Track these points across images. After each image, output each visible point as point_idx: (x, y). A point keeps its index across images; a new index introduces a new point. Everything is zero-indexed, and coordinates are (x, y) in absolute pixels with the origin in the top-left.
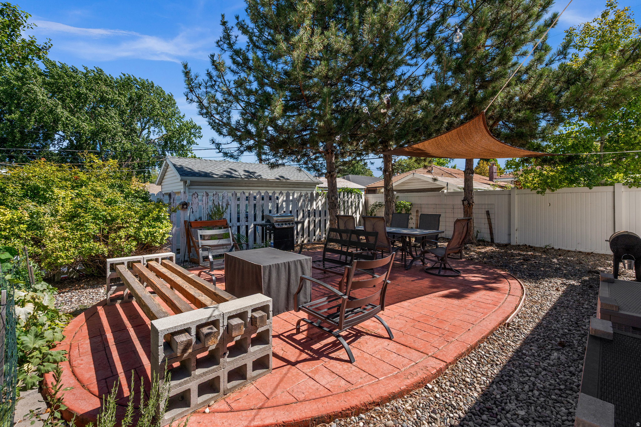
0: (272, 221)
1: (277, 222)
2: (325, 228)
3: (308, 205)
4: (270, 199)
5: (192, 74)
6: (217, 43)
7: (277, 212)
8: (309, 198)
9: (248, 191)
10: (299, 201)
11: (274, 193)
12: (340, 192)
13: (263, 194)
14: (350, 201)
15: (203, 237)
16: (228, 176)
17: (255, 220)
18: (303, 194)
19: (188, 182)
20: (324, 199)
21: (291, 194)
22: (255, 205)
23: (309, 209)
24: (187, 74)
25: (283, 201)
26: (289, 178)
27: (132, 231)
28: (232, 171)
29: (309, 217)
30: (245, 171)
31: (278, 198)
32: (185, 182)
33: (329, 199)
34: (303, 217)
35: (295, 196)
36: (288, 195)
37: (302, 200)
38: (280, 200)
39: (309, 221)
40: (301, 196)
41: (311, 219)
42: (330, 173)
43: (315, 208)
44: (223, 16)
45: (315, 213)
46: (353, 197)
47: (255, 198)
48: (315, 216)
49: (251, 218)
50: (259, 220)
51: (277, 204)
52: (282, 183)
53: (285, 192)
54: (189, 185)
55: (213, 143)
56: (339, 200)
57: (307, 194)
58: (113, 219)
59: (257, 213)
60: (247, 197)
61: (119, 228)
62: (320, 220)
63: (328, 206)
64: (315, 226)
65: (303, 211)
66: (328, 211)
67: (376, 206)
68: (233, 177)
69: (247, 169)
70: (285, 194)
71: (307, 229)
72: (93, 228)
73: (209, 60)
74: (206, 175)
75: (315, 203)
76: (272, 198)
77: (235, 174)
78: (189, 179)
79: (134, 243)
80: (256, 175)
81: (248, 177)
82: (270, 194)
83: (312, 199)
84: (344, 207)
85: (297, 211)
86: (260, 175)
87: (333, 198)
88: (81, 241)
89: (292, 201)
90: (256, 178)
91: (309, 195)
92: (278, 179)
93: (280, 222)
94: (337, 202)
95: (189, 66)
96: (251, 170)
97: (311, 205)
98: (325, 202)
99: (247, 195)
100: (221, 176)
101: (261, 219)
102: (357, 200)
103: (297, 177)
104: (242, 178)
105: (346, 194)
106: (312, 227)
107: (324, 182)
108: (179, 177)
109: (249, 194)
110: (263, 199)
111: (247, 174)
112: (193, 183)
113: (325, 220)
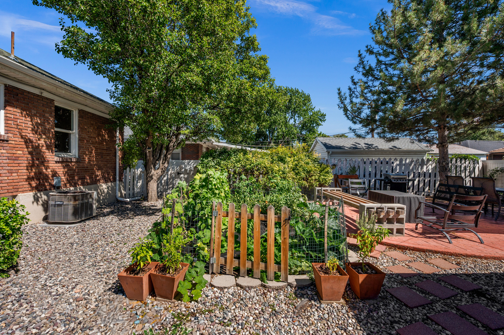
0: (389, 178)
1: (393, 178)
2: (435, 186)
3: (418, 168)
4: (387, 163)
5: (342, 94)
6: (355, 68)
7: (392, 172)
8: (420, 163)
9: (372, 158)
10: (410, 165)
11: (390, 159)
12: (453, 158)
13: (382, 160)
14: (463, 166)
15: (352, 183)
16: (354, 148)
17: (375, 177)
18: (415, 160)
19: (331, 152)
20: (434, 164)
21: (404, 160)
22: (376, 167)
23: (419, 171)
24: (339, 94)
25: (397, 165)
26: (400, 147)
27: (317, 177)
28: (357, 144)
29: (419, 177)
30: (365, 144)
31: (393, 163)
32: (329, 153)
33: (439, 164)
34: (414, 177)
35: (408, 161)
36: (401, 161)
37: (413, 165)
38: (395, 164)
39: (419, 181)
40: (412, 162)
41: (421, 179)
42: (441, 144)
43: (425, 171)
44: (359, 51)
45: (425, 175)
46: (467, 163)
47: (376, 162)
48: (425, 177)
49: (373, 175)
50: (378, 177)
51: (393, 167)
52: (395, 151)
53: (399, 158)
54: (331, 154)
55: (351, 129)
56: (450, 164)
57: (418, 160)
58: (310, 171)
59: (377, 172)
60: (370, 162)
61: (312, 175)
62: (430, 181)
63: (438, 169)
64: (424, 185)
65: (414, 172)
66: (438, 174)
67: (498, 171)
68: (357, 148)
69: (366, 143)
70: (398, 160)
71: (417, 187)
72: (303, 175)
73: (350, 80)
74: (340, 148)
75: (425, 167)
76: (389, 163)
77: (359, 146)
78: (331, 151)
79: (318, 183)
80: (374, 146)
81: (368, 148)
82: (387, 160)
83: (422, 163)
84: (456, 171)
85: (409, 172)
86: (377, 146)
87: (444, 164)
88: (299, 180)
89: (404, 165)
90: (374, 148)
91: (420, 160)
92: (391, 148)
93: (396, 178)
94: (448, 167)
95: (341, 89)
96: (369, 143)
97: (422, 169)
98: (436, 167)
99: (371, 160)
100: (350, 148)
101: (379, 176)
102: (472, 166)
103: (408, 146)
104: (363, 149)
105: (459, 160)
106: (421, 185)
107: (435, 150)
108: (325, 149)
109: (372, 160)
110: (382, 163)
111: (367, 146)
112: (333, 153)
113: (435, 181)
